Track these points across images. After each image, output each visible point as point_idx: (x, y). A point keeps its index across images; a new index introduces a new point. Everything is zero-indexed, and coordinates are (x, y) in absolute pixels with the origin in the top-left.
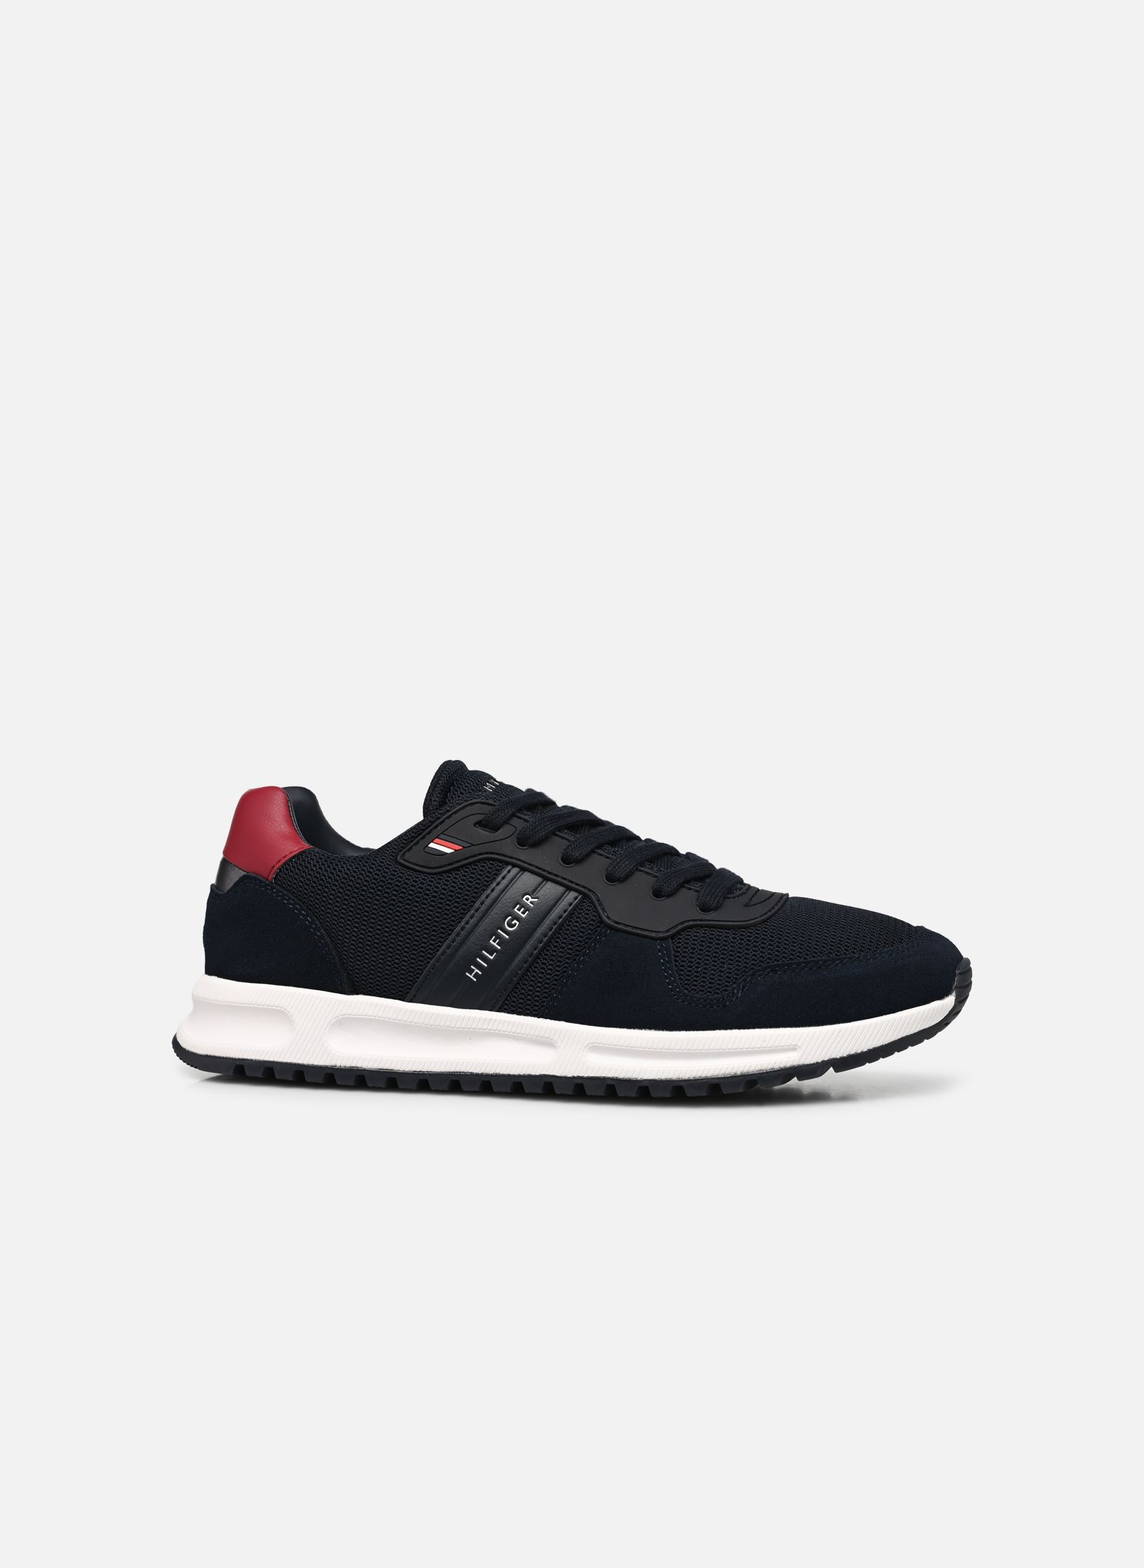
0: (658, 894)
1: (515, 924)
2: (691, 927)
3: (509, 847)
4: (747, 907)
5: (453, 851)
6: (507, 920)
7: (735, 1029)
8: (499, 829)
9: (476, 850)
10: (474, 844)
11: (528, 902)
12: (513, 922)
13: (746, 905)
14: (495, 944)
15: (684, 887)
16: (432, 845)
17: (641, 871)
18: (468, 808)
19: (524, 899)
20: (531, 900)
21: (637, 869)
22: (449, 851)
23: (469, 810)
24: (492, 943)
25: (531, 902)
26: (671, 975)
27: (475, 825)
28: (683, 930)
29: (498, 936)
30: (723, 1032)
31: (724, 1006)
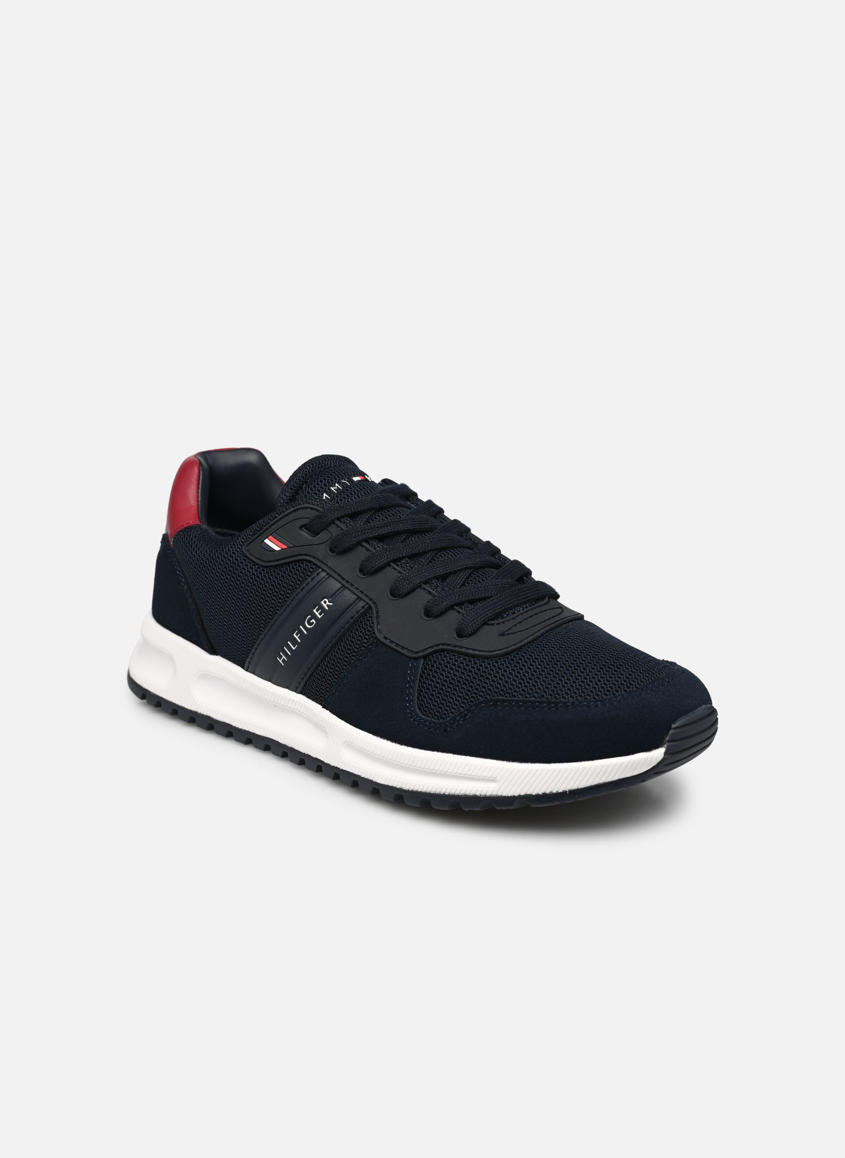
0: (428, 613)
1: (313, 623)
2: (443, 650)
3: (322, 552)
4: (504, 635)
5: (280, 549)
6: (308, 618)
7: (450, 753)
8: (318, 533)
9: (298, 550)
10: (296, 545)
11: (325, 606)
12: (311, 621)
13: (503, 634)
14: (297, 638)
15: (454, 609)
16: (267, 541)
17: (424, 589)
18: (300, 511)
19: (322, 602)
20: (328, 603)
21: (420, 586)
22: (277, 548)
23: (301, 513)
24: (295, 636)
25: (327, 606)
26: (412, 694)
27: (301, 528)
28: (435, 652)
29: (300, 631)
30: (440, 754)
31: (445, 731)
